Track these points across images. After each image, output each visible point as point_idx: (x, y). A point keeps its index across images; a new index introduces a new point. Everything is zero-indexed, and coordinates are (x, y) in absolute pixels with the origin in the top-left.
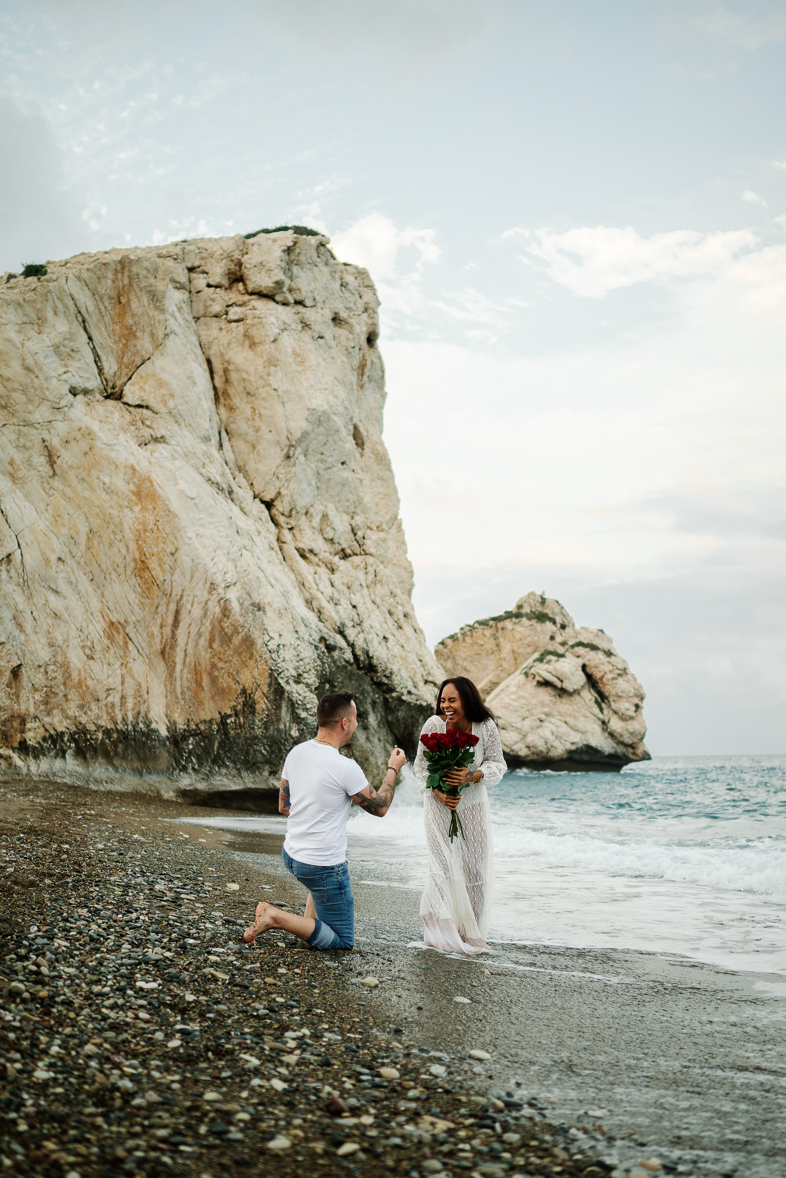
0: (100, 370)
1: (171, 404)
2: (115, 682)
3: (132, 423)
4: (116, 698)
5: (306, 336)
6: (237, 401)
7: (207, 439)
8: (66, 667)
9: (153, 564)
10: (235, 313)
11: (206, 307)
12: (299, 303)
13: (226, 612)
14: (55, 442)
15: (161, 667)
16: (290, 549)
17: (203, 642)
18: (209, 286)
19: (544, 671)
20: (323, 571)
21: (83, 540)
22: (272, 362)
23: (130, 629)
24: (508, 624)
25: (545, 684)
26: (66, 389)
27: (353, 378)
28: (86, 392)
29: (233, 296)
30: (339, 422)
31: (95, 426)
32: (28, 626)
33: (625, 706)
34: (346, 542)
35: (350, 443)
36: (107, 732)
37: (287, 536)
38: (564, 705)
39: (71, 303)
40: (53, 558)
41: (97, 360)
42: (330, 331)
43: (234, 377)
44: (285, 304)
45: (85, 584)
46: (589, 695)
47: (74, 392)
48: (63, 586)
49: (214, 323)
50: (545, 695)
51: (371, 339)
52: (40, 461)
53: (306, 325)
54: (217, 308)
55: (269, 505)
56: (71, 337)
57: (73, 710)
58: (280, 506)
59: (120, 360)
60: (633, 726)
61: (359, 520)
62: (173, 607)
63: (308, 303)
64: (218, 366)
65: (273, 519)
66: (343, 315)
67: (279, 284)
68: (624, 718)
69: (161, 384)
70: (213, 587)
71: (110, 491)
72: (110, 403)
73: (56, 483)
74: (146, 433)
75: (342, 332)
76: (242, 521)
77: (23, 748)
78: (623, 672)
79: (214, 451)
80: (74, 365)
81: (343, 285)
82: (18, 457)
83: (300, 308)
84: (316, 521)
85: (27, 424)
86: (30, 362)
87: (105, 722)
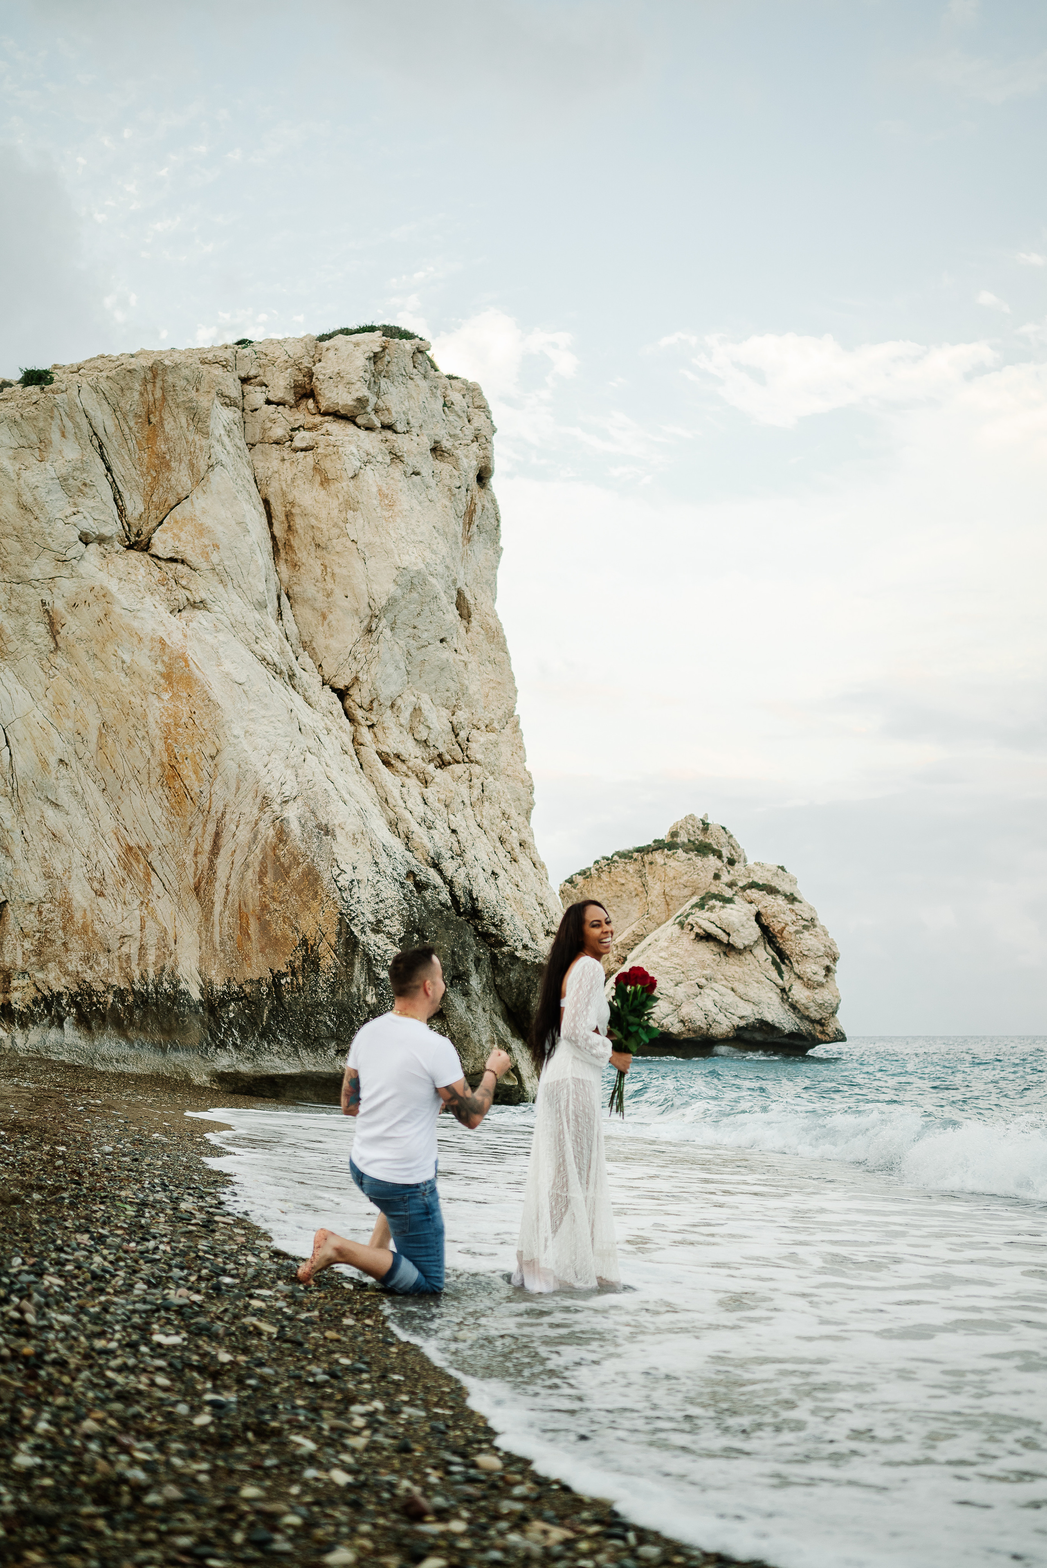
0: (121, 511)
1: (215, 558)
2: (132, 926)
3: (163, 582)
4: (132, 949)
5: (396, 471)
6: (303, 555)
7: (261, 606)
8: (66, 906)
9: (186, 770)
10: (302, 439)
11: (264, 430)
12: (388, 427)
13: (282, 836)
14: (59, 606)
15: (195, 909)
16: (370, 753)
17: (251, 875)
18: (268, 402)
19: (704, 920)
20: (413, 783)
21: (93, 736)
22: (350, 505)
23: (153, 857)
24: (658, 857)
25: (707, 937)
26: (74, 535)
27: (458, 527)
28: (102, 540)
29: (301, 417)
30: (438, 585)
31: (113, 586)
32: (17, 851)
33: (812, 969)
34: (444, 744)
35: (452, 614)
36: (120, 994)
37: (366, 735)
38: (732, 967)
39: (84, 422)
40: (53, 760)
41: (118, 497)
42: (427, 465)
43: (299, 523)
44: (369, 428)
45: (94, 796)
46: (764, 954)
47: (85, 539)
48: (65, 798)
49: (275, 452)
50: (706, 952)
51: (483, 477)
52: (38, 630)
53: (396, 457)
54: (278, 432)
55: (342, 694)
56: (83, 466)
57: (74, 963)
58: (357, 696)
59: (148, 498)
60: (823, 995)
61: (462, 716)
62: (211, 828)
63: (400, 427)
64: (278, 509)
65: (347, 714)
66: (446, 444)
67: (362, 402)
68: (810, 985)
69: (202, 531)
70: (266, 802)
71: (130, 672)
72: (134, 554)
73: (59, 660)
74: (181, 595)
75: (445, 467)
76: (306, 716)
77: (7, 1014)
78: (810, 924)
79: (271, 621)
80: (86, 503)
81: (447, 405)
82: (9, 624)
83: (389, 434)
84: (405, 716)
85: (22, 581)
86: (27, 498)
87: (118, 981)
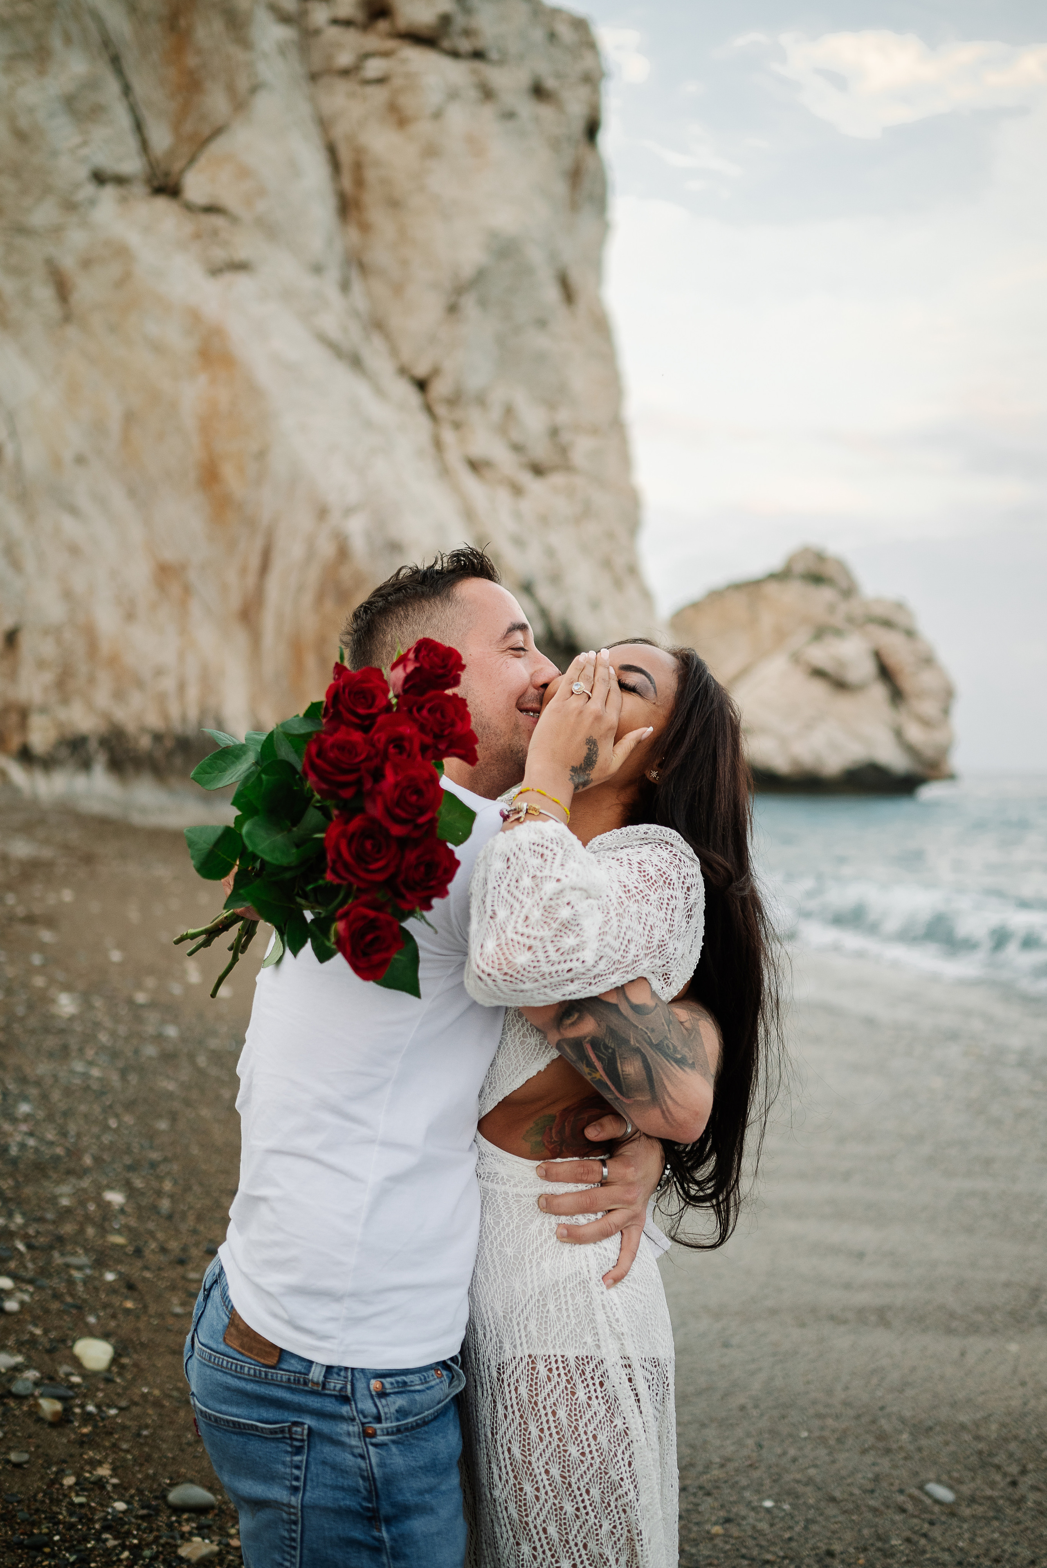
0: (144, 145)
1: (261, 206)
2: (168, 657)
3: (197, 236)
4: (168, 684)
5: (488, 112)
6: (377, 215)
7: (317, 269)
8: (90, 634)
9: (228, 471)
10: (374, 67)
11: (330, 58)
12: (478, 55)
13: (343, 553)
14: (68, 263)
15: (241, 638)
16: (454, 457)
17: (308, 599)
18: (336, 22)
19: (819, 655)
20: (503, 495)
21: (115, 425)
22: (431, 151)
23: (193, 576)
24: (772, 589)
25: (818, 673)
26: (82, 173)
27: (560, 188)
28: (120, 180)
29: (372, 41)
30: (536, 256)
31: (133, 238)
32: (30, 564)
33: (929, 708)
34: (541, 451)
35: (551, 294)
36: (158, 738)
37: (449, 436)
38: (844, 704)
39: (92, 26)
40: (68, 456)
41: (139, 126)
42: (526, 108)
43: (371, 175)
44: (455, 54)
45: (119, 501)
46: (878, 692)
47: (99, 178)
48: (83, 501)
49: (342, 87)
50: (819, 689)
51: (592, 129)
52: (44, 293)
53: (487, 93)
54: (345, 59)
55: (422, 385)
56: (92, 84)
57: (102, 698)
58: (440, 388)
59: (177, 125)
60: (939, 736)
61: (563, 416)
62: (258, 544)
63: (494, 55)
64: (346, 156)
65: (429, 409)
66: (550, 83)
67: (445, 20)
68: (926, 723)
69: (244, 173)
70: (322, 513)
71: (158, 348)
72: (162, 203)
73: (71, 332)
74: (219, 254)
75: (545, 111)
76: (377, 410)
77: (26, 756)
78: (928, 661)
79: (332, 292)
80: (99, 132)
81: (552, 36)
82: (9, 286)
83: (478, 65)
84: (496, 414)
85: (22, 230)
86: (23, 122)
87: (154, 721)
